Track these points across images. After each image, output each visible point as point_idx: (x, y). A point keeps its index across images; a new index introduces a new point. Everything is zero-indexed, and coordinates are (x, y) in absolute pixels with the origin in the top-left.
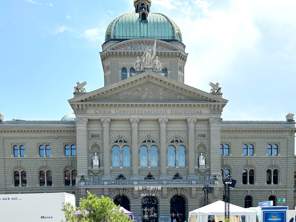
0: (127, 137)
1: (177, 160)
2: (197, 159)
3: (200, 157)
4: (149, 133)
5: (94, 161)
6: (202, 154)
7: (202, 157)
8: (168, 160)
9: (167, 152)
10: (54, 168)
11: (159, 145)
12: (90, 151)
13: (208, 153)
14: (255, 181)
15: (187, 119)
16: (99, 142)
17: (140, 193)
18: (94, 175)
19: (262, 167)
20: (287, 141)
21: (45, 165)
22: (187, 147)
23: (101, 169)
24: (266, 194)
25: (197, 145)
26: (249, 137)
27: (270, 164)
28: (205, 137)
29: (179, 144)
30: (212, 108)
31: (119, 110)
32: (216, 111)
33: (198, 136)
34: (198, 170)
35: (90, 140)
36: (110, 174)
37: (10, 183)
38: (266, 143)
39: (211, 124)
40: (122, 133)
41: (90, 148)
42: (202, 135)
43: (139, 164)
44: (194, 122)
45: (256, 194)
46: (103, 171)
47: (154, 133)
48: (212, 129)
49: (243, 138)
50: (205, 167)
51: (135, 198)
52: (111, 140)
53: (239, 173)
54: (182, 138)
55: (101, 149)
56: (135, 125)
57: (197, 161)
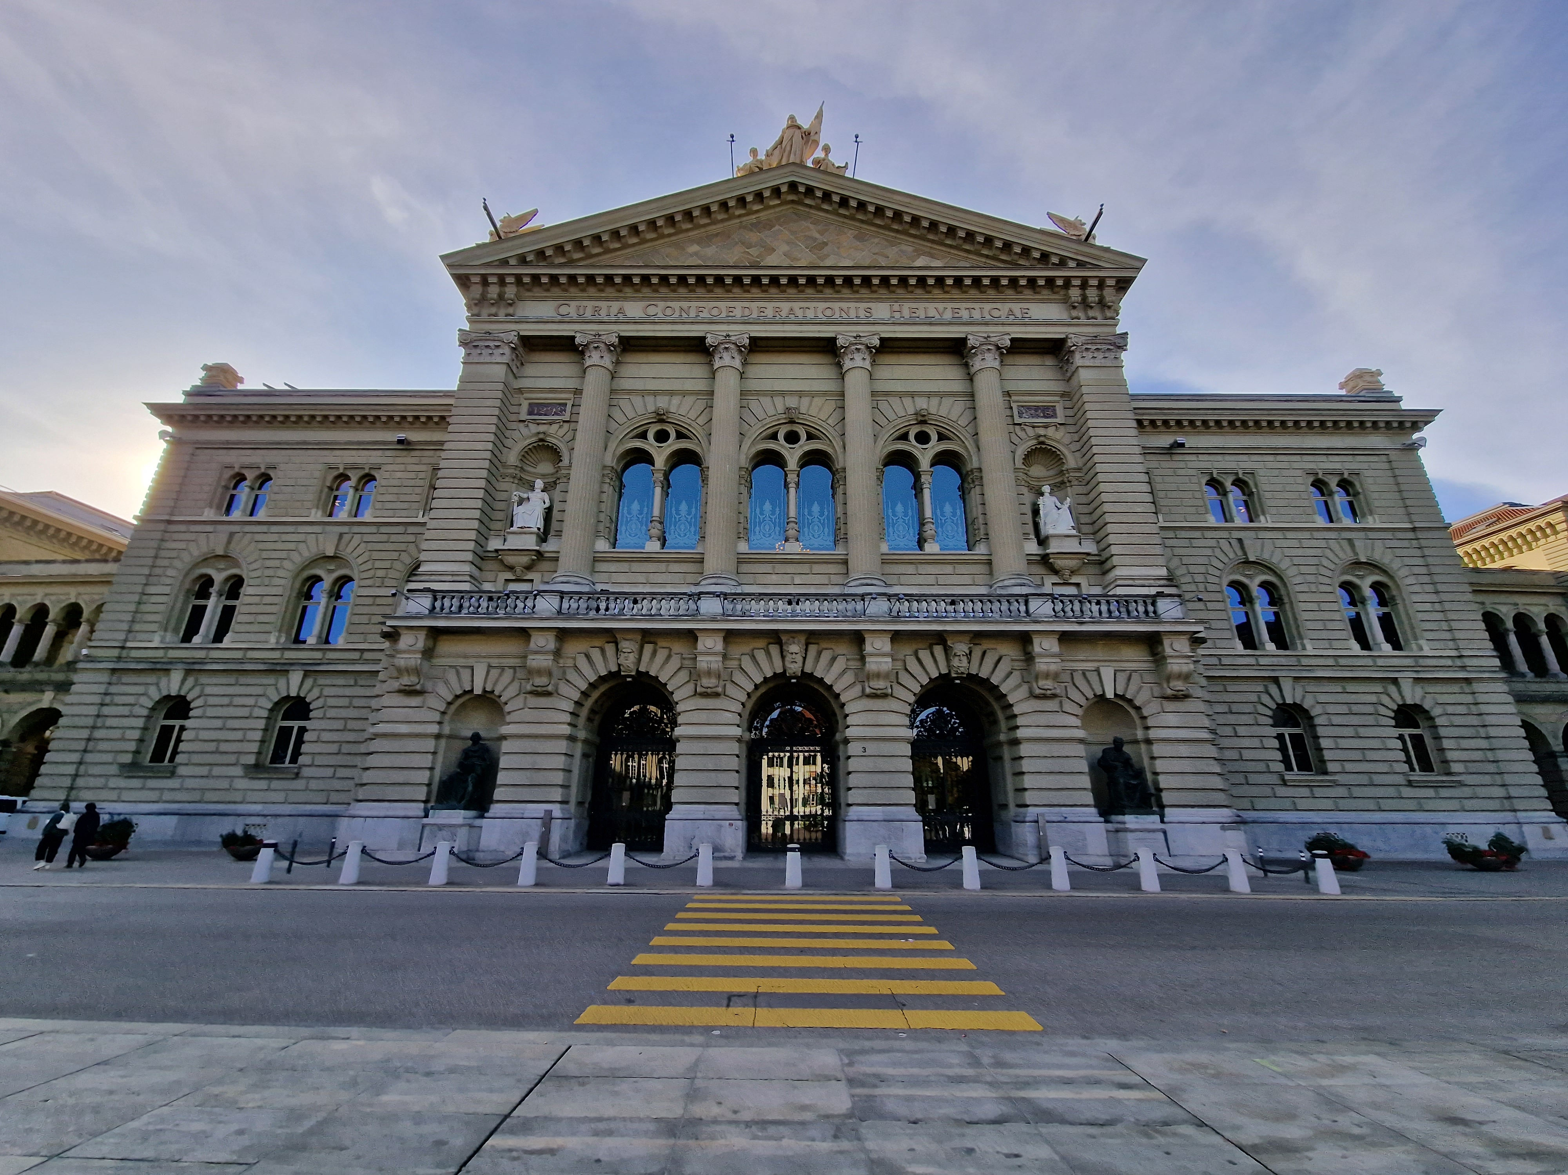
0: (693, 415)
1: (928, 513)
2: (1028, 510)
3: (1040, 503)
4: (792, 402)
5: (518, 510)
6: (1046, 489)
7: (1047, 503)
10: (369, 565)
11: (839, 450)
12: (512, 471)
13: (1076, 483)
14: (1299, 633)
15: (964, 341)
16: (561, 432)
17: (734, 664)
18: (509, 576)
19: (1313, 570)
20: (1386, 466)
21: (330, 553)
22: (975, 459)
23: (547, 549)
24: (1373, 699)
25: (1021, 452)
26: (1223, 452)
27: (1347, 556)
28: (1054, 416)
29: (933, 447)
30: (1075, 294)
31: (661, 304)
32: (1091, 307)
33: (1020, 415)
34: (1038, 558)
35: (522, 425)
36: (593, 571)
37: (154, 627)
38: (1299, 473)
39: (1077, 356)
40: (670, 401)
41: (512, 458)
42: (1037, 408)
43: (741, 530)
44: (998, 348)
45: (1322, 698)
46: (557, 559)
47: (816, 399)
48: (1084, 375)
49: (1198, 452)
50: (1075, 541)
51: (705, 695)
52: (613, 426)
53: (1214, 596)
54: (946, 421)
55: (566, 462)
56: (728, 360)
57: (1029, 518)
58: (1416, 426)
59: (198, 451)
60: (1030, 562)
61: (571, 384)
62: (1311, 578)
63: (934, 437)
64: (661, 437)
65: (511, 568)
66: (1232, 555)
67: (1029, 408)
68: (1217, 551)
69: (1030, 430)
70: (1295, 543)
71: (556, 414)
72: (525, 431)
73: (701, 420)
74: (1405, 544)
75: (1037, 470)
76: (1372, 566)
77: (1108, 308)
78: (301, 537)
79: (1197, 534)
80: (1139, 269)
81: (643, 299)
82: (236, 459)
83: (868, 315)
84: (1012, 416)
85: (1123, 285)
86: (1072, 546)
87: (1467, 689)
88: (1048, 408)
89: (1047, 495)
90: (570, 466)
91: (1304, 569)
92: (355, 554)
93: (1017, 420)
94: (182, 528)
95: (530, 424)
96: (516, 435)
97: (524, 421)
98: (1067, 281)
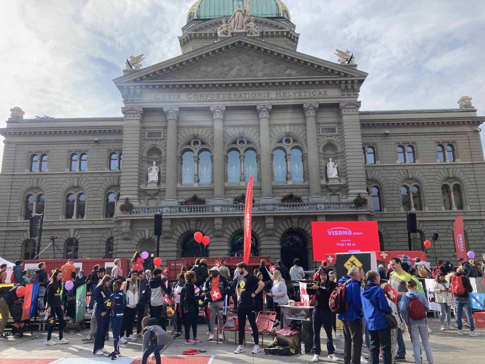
0: (207, 136)
1: (289, 170)
2: (323, 168)
3: (328, 165)
4: (241, 129)
7: (331, 165)
8: (274, 171)
9: (272, 159)
10: (90, 189)
11: (258, 147)
12: (145, 159)
13: (341, 157)
14: (425, 204)
15: (302, 105)
16: (161, 144)
17: (226, 226)
18: (149, 197)
19: (433, 181)
20: (467, 138)
21: (75, 185)
22: (306, 149)
23: (161, 188)
24: (447, 227)
25: (322, 146)
26: (405, 135)
27: (445, 175)
28: (335, 132)
29: (291, 145)
30: (343, 86)
31: (193, 94)
32: (349, 91)
33: (323, 132)
34: (325, 186)
35: (146, 141)
36: (177, 195)
37: (16, 215)
38: (433, 142)
39: (343, 110)
40: (198, 130)
41: (145, 154)
42: (329, 129)
43: (226, 179)
44: (315, 108)
45: (429, 227)
46: (165, 191)
47: (250, 128)
48: (345, 118)
49: (396, 135)
50: (337, 180)
51: (217, 237)
52: (179, 141)
53: (395, 192)
54: (296, 135)
55: (163, 154)
56: (218, 116)
57: (323, 171)
58: (479, 123)
59: (18, 146)
60: (321, 187)
61: (163, 124)
62: (432, 184)
63: (292, 141)
64: (196, 143)
65: (149, 195)
66: (403, 176)
67: (326, 129)
68: (399, 174)
69: (326, 138)
70: (428, 171)
71: (158, 136)
72: (148, 144)
73: (210, 138)
74: (469, 169)
75: (329, 152)
76: (454, 178)
77: (356, 91)
78: (64, 179)
79: (392, 168)
80: (366, 77)
81: (187, 92)
82: (34, 149)
83: (268, 96)
84: (320, 132)
85: (361, 82)
86: (337, 182)
87: (481, 223)
88: (333, 128)
89: (331, 162)
90: (166, 156)
91: (429, 181)
92: (85, 185)
93: (322, 134)
94: (19, 177)
95: (149, 141)
96: (145, 145)
97: (147, 140)
98: (340, 82)
